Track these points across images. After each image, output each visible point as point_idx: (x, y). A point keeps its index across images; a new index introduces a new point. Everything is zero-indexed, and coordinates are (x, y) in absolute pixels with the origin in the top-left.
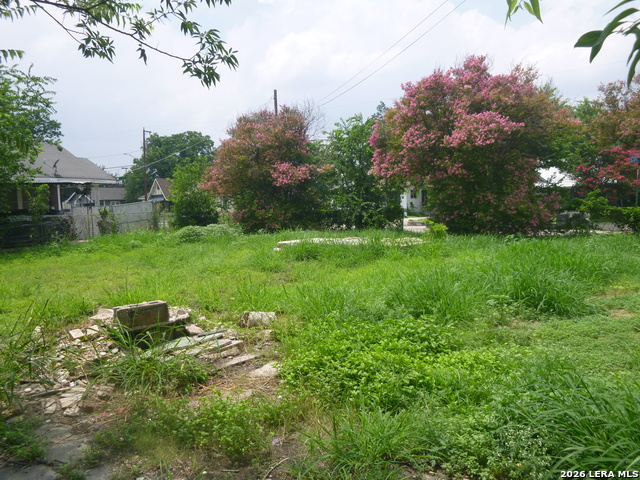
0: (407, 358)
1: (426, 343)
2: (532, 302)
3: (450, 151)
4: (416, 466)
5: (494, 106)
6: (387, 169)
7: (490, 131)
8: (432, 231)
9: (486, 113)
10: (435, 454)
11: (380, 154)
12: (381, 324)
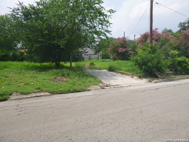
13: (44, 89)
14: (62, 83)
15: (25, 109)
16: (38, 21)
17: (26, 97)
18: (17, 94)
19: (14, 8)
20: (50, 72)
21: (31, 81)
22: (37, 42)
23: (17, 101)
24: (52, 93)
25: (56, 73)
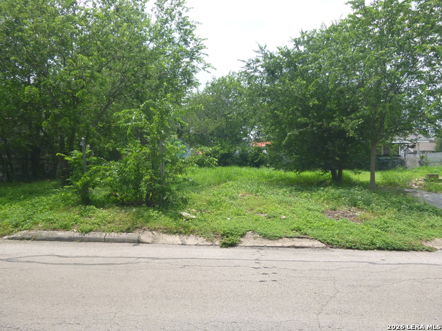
13: (309, 231)
14: (352, 223)
15: (272, 271)
16: (298, 80)
17: (273, 245)
18: (255, 235)
19: (249, 60)
20: (322, 192)
21: (281, 211)
22: (293, 124)
23: (254, 250)
24: (328, 244)
25: (336, 196)
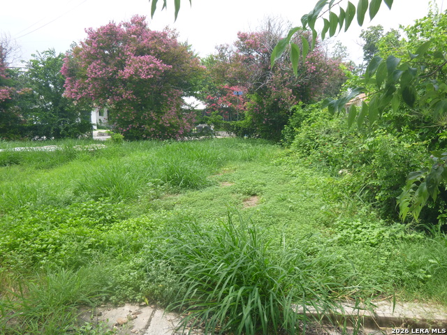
0: (86, 229)
1: (103, 217)
2: (175, 182)
3: (124, 82)
4: (91, 304)
5: (152, 52)
6: (77, 93)
7: (150, 69)
8: (113, 139)
9: (147, 57)
10: (105, 292)
11: (71, 81)
12: (68, 208)
